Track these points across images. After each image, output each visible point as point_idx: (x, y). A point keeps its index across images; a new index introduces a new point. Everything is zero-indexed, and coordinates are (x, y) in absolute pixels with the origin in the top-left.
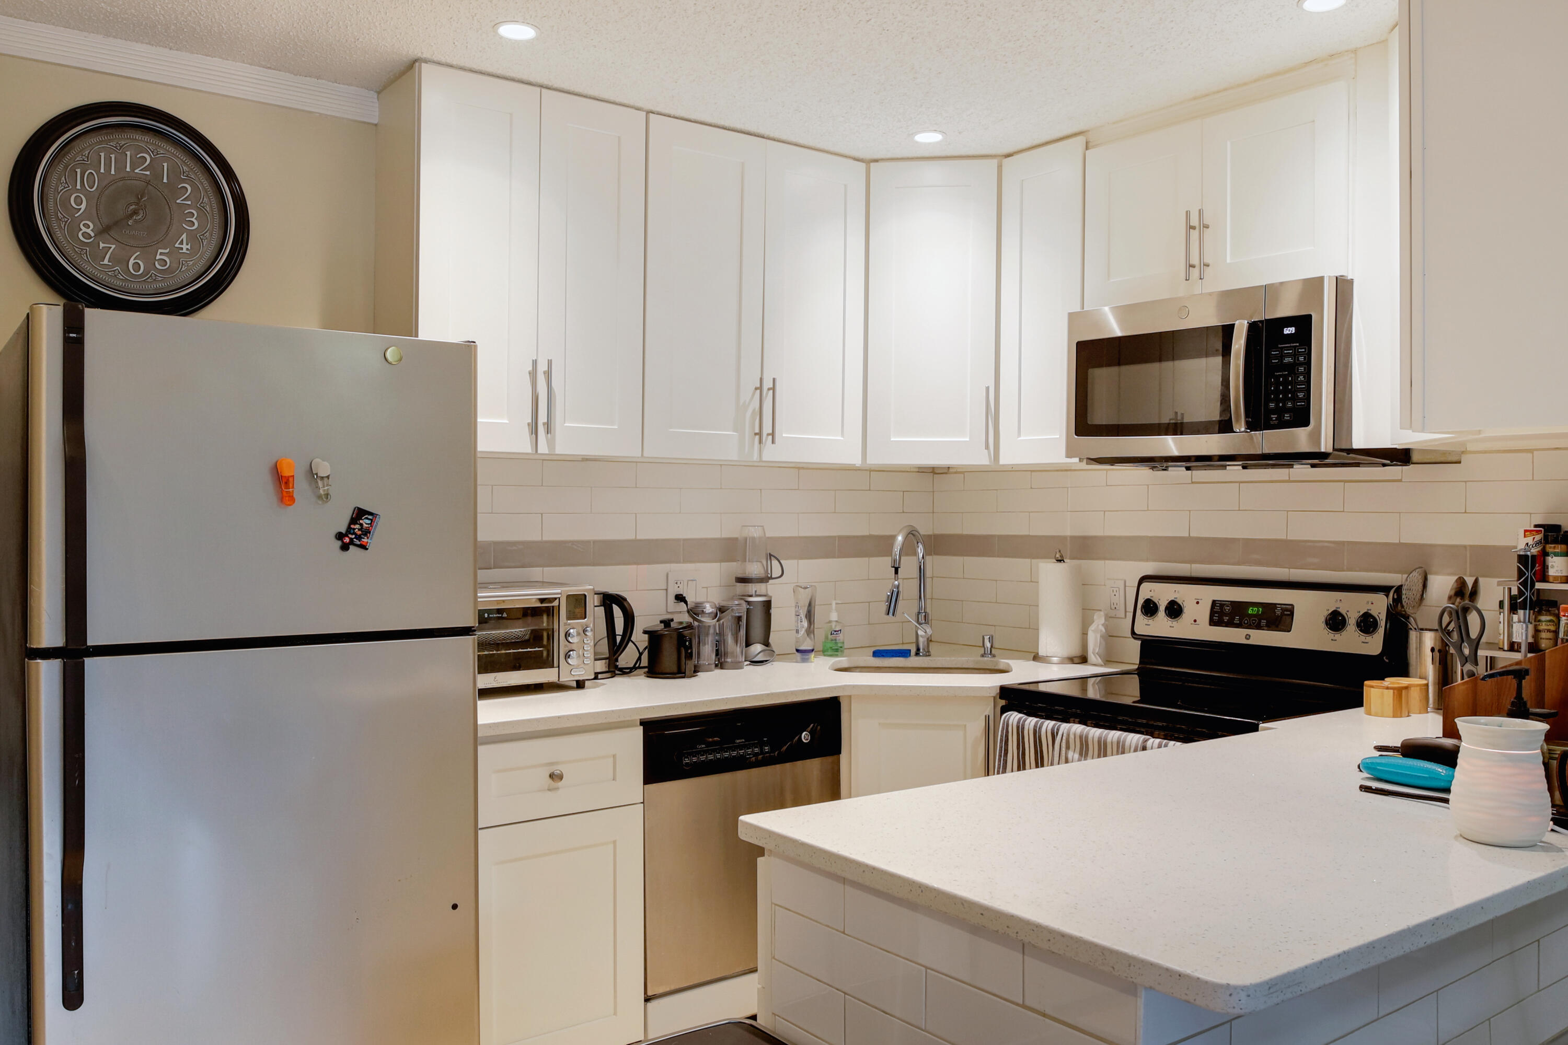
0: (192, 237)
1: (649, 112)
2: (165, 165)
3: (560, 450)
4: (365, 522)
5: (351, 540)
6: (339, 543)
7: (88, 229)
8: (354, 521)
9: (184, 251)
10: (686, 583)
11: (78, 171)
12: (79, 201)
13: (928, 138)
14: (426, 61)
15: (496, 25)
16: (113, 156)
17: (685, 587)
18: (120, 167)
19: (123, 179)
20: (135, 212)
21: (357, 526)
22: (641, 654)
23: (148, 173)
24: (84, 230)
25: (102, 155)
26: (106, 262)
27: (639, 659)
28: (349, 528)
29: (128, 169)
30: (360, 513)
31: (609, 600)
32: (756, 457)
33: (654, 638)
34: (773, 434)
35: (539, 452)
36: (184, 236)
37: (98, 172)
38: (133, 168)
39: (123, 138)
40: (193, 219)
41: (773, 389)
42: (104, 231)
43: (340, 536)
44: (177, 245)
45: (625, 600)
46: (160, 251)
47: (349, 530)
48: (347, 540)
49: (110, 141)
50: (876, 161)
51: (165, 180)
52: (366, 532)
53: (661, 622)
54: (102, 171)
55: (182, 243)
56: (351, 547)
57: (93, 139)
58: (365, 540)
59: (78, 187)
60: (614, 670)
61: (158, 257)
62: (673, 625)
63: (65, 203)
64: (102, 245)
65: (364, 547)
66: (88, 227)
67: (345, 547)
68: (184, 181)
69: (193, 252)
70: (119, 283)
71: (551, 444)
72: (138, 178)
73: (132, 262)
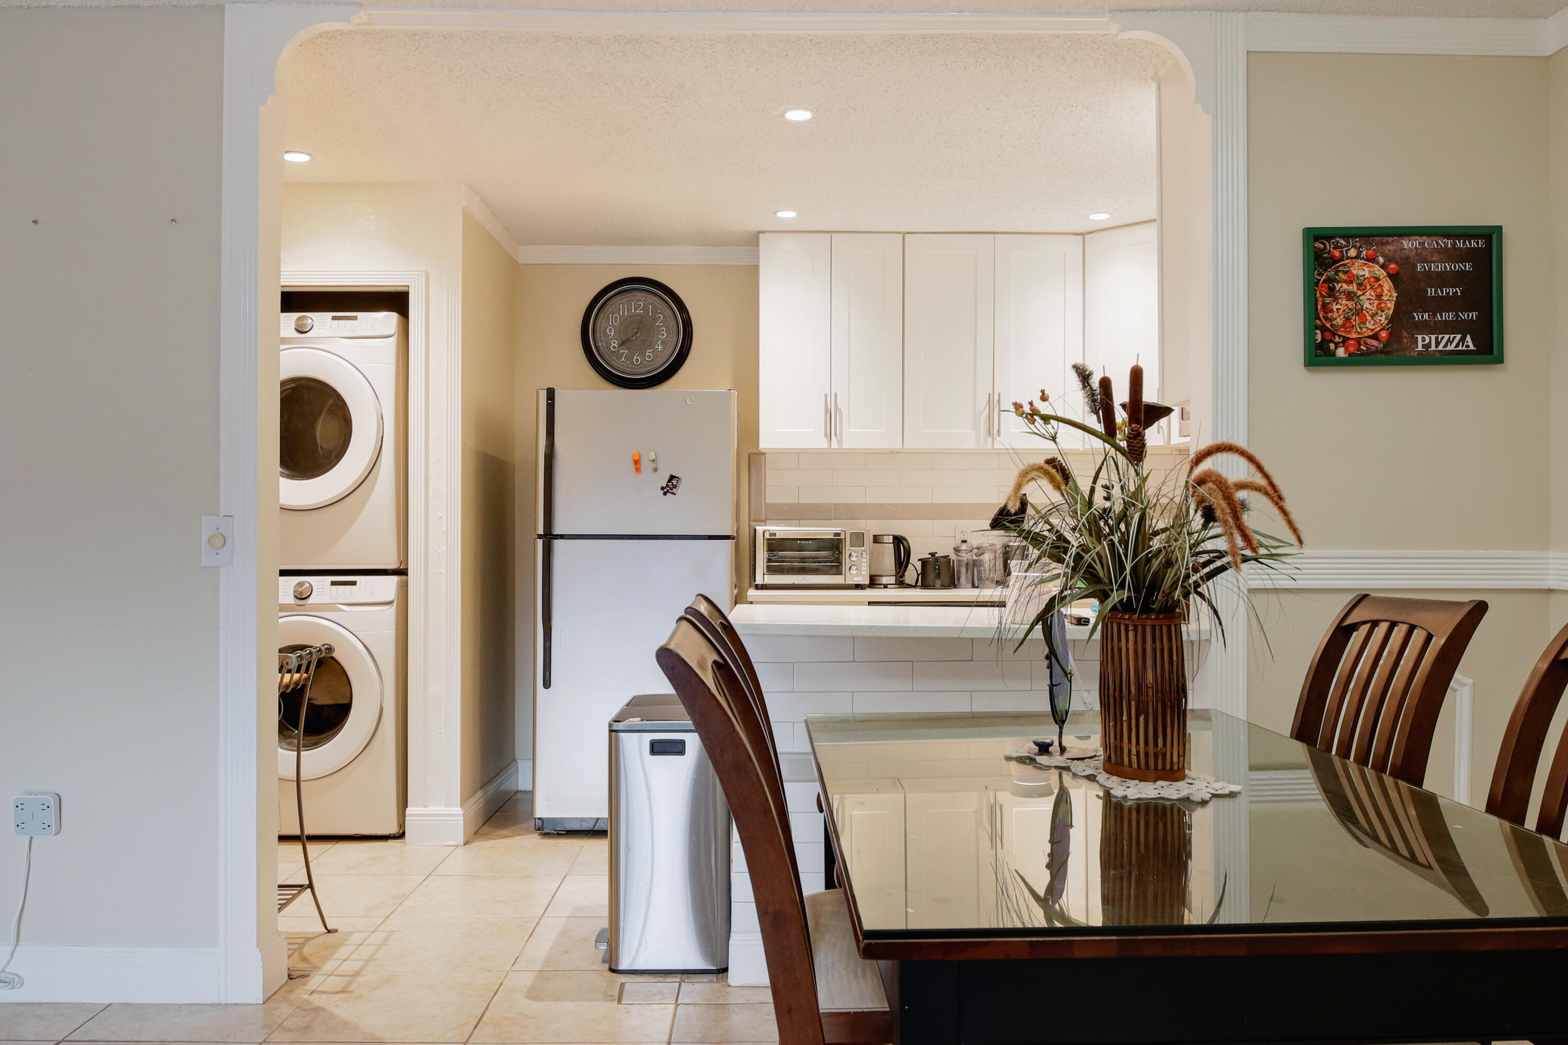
0: (664, 343)
1: (904, 234)
2: (650, 306)
3: (846, 445)
4: (674, 482)
5: (668, 490)
6: (663, 492)
7: (614, 344)
8: (669, 481)
9: (660, 349)
10: (969, 532)
11: (610, 316)
12: (611, 332)
13: (1100, 217)
14: (763, 232)
15: (775, 213)
16: (626, 306)
17: (969, 535)
18: (629, 309)
19: (630, 317)
20: (636, 333)
21: (671, 484)
22: (918, 575)
23: (642, 312)
24: (613, 344)
25: (621, 306)
26: (623, 359)
27: (918, 578)
28: (667, 485)
29: (633, 311)
30: (672, 477)
31: (899, 541)
32: (989, 446)
33: (924, 562)
34: (999, 431)
35: (832, 447)
36: (660, 342)
37: (619, 314)
38: (635, 311)
39: (629, 296)
40: (664, 333)
41: (999, 401)
42: (622, 344)
43: (663, 488)
44: (656, 347)
45: (906, 540)
46: (648, 351)
47: (667, 486)
48: (666, 490)
49: (624, 298)
50: (1091, 233)
51: (650, 314)
52: (675, 486)
53: (929, 554)
54: (621, 314)
55: (658, 346)
56: (668, 494)
57: (618, 298)
58: (674, 490)
59: (610, 323)
60: (901, 583)
61: (647, 354)
62: (936, 555)
63: (605, 333)
64: (621, 351)
65: (674, 494)
66: (614, 343)
67: (665, 494)
68: (660, 313)
69: (664, 349)
70: (629, 369)
71: (840, 442)
72: (638, 315)
73: (635, 358)
